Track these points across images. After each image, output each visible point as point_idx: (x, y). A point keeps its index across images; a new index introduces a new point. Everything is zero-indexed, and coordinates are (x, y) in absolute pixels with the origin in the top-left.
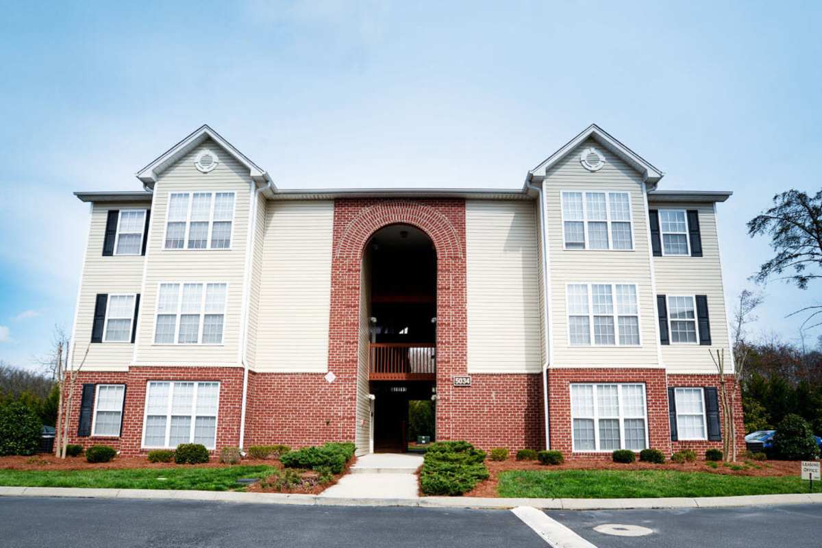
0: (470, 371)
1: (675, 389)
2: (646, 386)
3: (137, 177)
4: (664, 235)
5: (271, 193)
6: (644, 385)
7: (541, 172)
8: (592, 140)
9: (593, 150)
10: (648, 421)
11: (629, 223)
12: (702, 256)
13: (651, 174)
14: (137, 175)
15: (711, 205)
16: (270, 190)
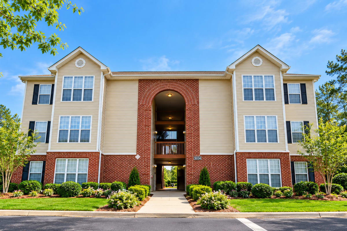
0: (201, 154)
1: (294, 162)
2: (280, 160)
3: (49, 69)
4: (289, 94)
5: (110, 77)
6: (279, 159)
7: (233, 67)
8: (257, 52)
9: (257, 57)
10: (282, 175)
11: (273, 89)
12: (307, 104)
13: (284, 67)
14: (48, 69)
15: (311, 81)
16: (109, 75)
